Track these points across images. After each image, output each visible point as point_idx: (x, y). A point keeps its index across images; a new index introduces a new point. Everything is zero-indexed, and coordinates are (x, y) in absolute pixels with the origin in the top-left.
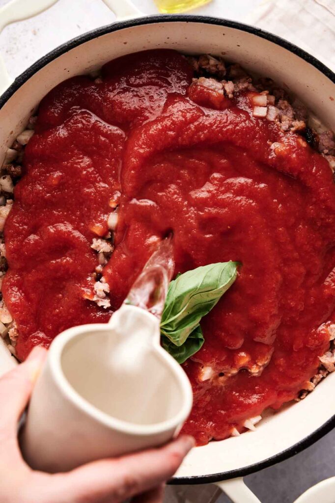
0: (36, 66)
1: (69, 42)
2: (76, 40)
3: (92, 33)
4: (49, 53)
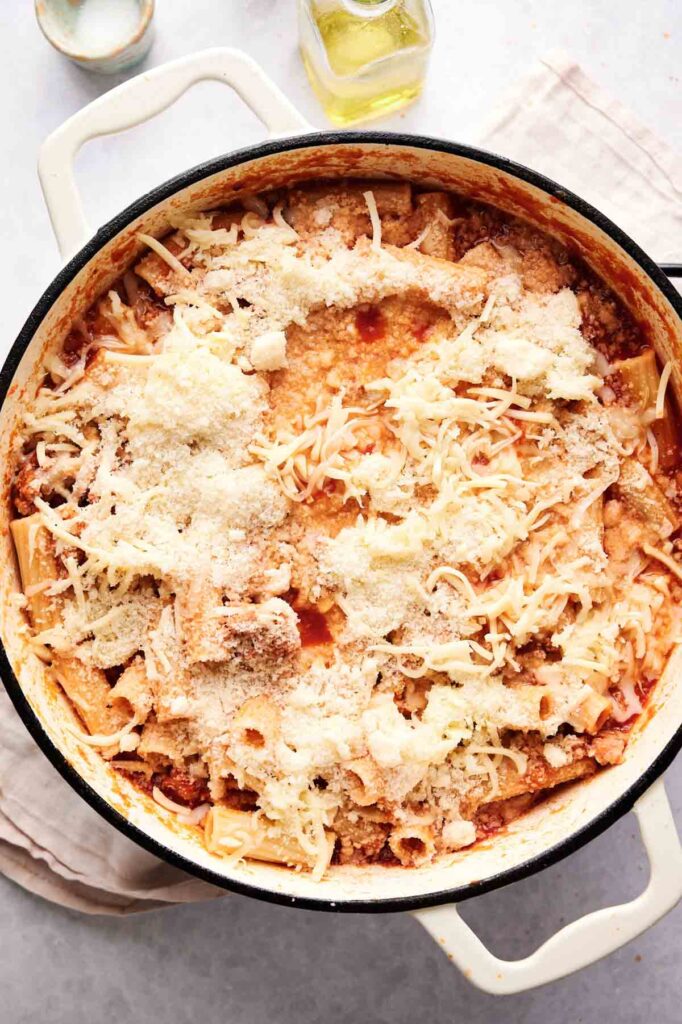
0: (134, 210)
2: (201, 168)
4: (156, 190)
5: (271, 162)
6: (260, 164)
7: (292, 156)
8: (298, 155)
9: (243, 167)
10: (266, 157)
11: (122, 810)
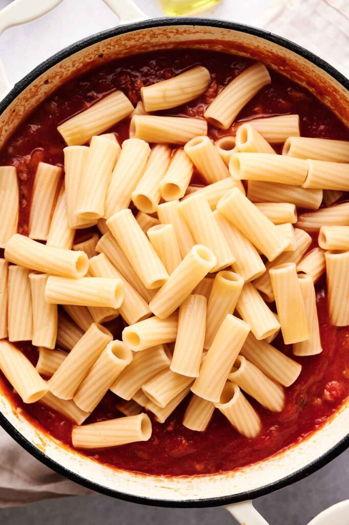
2: (78, 44)
3: (94, 38)
5: (122, 39)
6: (115, 40)
7: (135, 35)
8: (139, 34)
9: (104, 43)
10: (119, 36)
11: (42, 448)
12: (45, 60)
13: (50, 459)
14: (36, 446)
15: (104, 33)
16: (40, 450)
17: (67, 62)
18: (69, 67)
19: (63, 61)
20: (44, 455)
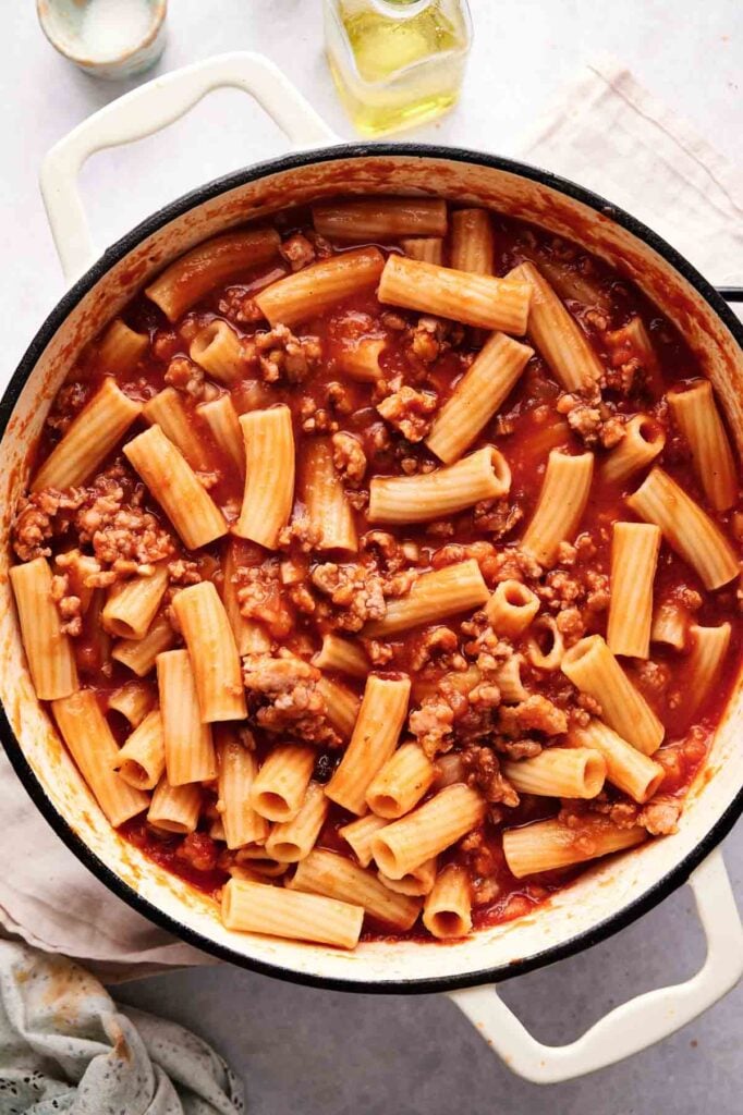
0: (143, 229)
1: (204, 186)
2: (218, 183)
3: (247, 173)
5: (295, 176)
6: (282, 179)
7: (317, 170)
8: (324, 168)
9: (264, 182)
10: (289, 171)
11: (131, 882)
12: (160, 209)
13: (146, 902)
14: (122, 878)
15: (264, 164)
16: (130, 886)
17: (198, 212)
18: (201, 221)
19: (191, 211)
20: (136, 894)
